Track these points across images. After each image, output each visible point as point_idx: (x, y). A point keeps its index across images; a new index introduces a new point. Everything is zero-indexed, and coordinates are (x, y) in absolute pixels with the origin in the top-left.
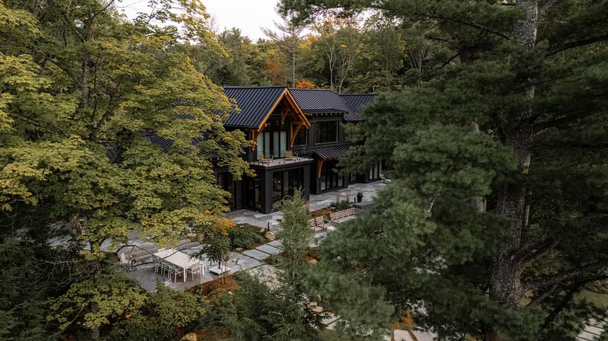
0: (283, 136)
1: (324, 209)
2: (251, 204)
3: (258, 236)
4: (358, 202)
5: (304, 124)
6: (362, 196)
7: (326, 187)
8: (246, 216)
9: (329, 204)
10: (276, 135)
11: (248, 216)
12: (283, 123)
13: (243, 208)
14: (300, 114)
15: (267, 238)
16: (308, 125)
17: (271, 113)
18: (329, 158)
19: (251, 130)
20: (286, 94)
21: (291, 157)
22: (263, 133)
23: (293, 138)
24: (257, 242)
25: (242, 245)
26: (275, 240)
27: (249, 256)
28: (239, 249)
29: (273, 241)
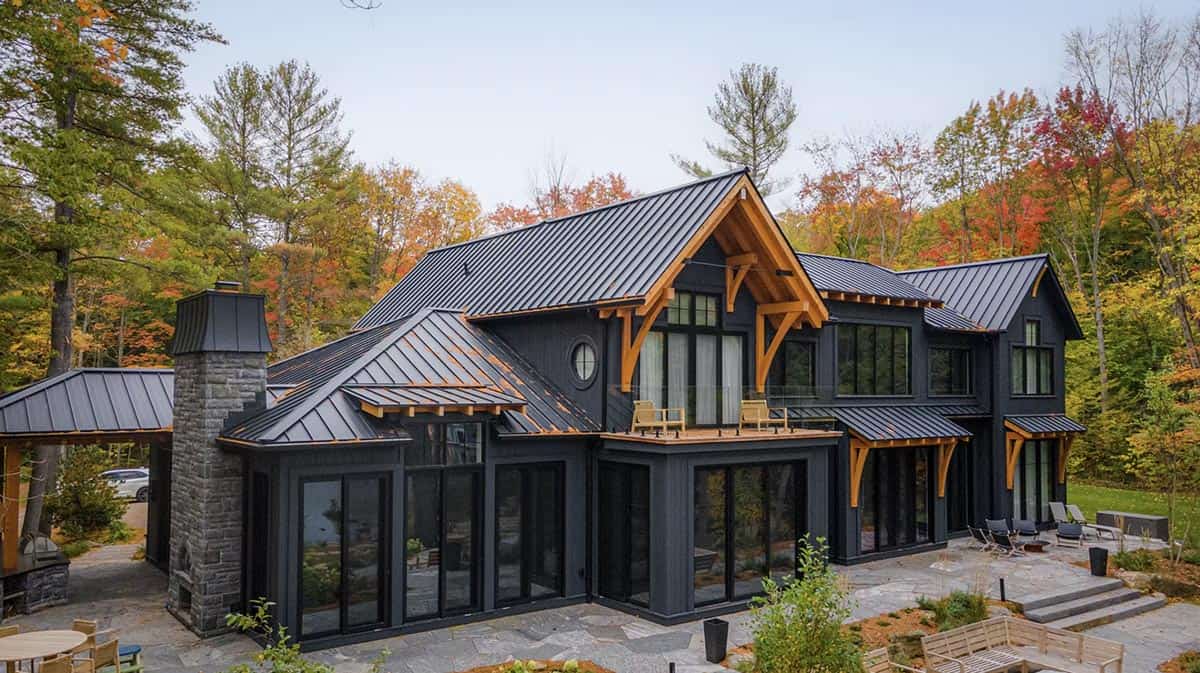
0: (732, 351)
1: (891, 617)
5: (806, 307)
7: (877, 538)
9: (908, 602)
10: (705, 347)
11: (599, 630)
12: (730, 308)
13: (589, 599)
14: (791, 271)
16: (819, 313)
17: (690, 257)
18: (889, 440)
19: (619, 315)
20: (744, 197)
21: (760, 420)
22: (661, 335)
23: (764, 362)
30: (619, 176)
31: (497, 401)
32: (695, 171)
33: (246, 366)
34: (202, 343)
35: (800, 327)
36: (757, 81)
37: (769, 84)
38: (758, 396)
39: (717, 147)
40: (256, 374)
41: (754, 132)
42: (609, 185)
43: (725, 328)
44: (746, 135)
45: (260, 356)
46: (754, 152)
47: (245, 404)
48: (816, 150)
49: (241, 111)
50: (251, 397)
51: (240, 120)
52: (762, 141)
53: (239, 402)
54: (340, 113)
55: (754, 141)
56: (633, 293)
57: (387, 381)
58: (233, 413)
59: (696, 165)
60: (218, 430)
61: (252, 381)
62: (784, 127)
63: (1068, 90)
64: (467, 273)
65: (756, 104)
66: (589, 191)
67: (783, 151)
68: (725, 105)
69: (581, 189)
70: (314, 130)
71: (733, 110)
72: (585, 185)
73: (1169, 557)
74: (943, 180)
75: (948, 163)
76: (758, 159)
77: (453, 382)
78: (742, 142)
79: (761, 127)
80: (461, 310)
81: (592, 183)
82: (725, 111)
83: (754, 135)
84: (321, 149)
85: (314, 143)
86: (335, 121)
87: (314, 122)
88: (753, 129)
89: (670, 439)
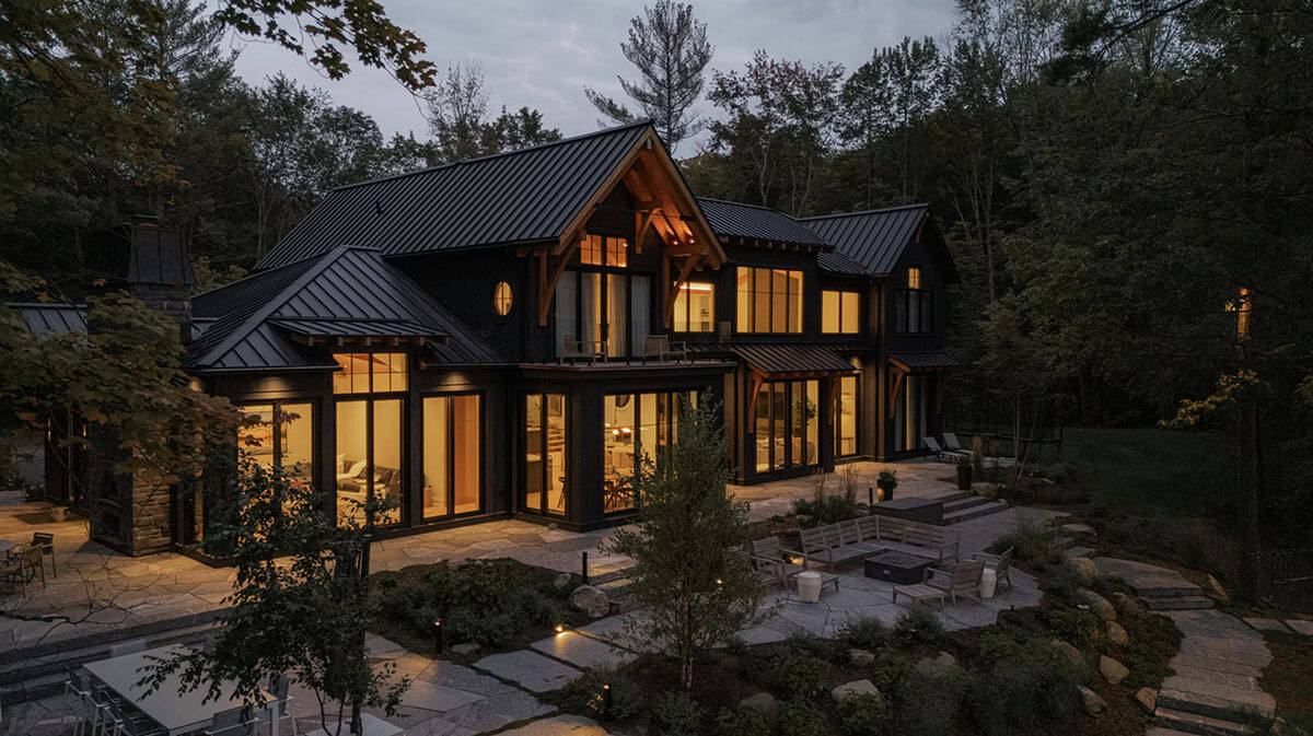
0: (641, 290)
1: (776, 519)
3: (544, 602)
4: (884, 500)
5: (705, 252)
6: (896, 484)
8: (511, 537)
9: (790, 507)
10: (616, 285)
11: (519, 538)
12: (639, 250)
15: (578, 610)
16: (719, 256)
17: (601, 201)
19: (536, 254)
20: (649, 148)
21: (662, 353)
22: (574, 273)
24: (538, 622)
25: (476, 632)
26: (606, 616)
27: (499, 678)
28: (463, 649)
29: (599, 619)
30: (535, 113)
31: (421, 333)
32: (609, 108)
33: (171, 299)
34: (127, 274)
35: (701, 270)
36: (672, 18)
37: (684, 21)
38: (664, 332)
39: (632, 87)
40: (180, 306)
41: (668, 72)
42: (520, 124)
43: (634, 269)
44: (661, 75)
46: (669, 93)
48: (724, 94)
52: (675, 83)
55: (669, 81)
56: (549, 234)
57: (312, 315)
59: (611, 102)
61: (176, 312)
62: (697, 69)
63: (965, 45)
64: (380, 212)
65: (671, 44)
66: (500, 128)
67: (697, 93)
68: (640, 40)
69: (491, 125)
70: (191, 49)
71: (648, 49)
72: (496, 121)
73: (1014, 472)
74: (851, 128)
75: (857, 112)
76: (673, 101)
77: (374, 315)
78: (657, 82)
79: (676, 67)
80: (376, 248)
81: (503, 120)
82: (640, 49)
83: (669, 76)
84: (198, 70)
85: (191, 63)
86: (214, 40)
87: (189, 40)
88: (668, 70)
89: (583, 366)
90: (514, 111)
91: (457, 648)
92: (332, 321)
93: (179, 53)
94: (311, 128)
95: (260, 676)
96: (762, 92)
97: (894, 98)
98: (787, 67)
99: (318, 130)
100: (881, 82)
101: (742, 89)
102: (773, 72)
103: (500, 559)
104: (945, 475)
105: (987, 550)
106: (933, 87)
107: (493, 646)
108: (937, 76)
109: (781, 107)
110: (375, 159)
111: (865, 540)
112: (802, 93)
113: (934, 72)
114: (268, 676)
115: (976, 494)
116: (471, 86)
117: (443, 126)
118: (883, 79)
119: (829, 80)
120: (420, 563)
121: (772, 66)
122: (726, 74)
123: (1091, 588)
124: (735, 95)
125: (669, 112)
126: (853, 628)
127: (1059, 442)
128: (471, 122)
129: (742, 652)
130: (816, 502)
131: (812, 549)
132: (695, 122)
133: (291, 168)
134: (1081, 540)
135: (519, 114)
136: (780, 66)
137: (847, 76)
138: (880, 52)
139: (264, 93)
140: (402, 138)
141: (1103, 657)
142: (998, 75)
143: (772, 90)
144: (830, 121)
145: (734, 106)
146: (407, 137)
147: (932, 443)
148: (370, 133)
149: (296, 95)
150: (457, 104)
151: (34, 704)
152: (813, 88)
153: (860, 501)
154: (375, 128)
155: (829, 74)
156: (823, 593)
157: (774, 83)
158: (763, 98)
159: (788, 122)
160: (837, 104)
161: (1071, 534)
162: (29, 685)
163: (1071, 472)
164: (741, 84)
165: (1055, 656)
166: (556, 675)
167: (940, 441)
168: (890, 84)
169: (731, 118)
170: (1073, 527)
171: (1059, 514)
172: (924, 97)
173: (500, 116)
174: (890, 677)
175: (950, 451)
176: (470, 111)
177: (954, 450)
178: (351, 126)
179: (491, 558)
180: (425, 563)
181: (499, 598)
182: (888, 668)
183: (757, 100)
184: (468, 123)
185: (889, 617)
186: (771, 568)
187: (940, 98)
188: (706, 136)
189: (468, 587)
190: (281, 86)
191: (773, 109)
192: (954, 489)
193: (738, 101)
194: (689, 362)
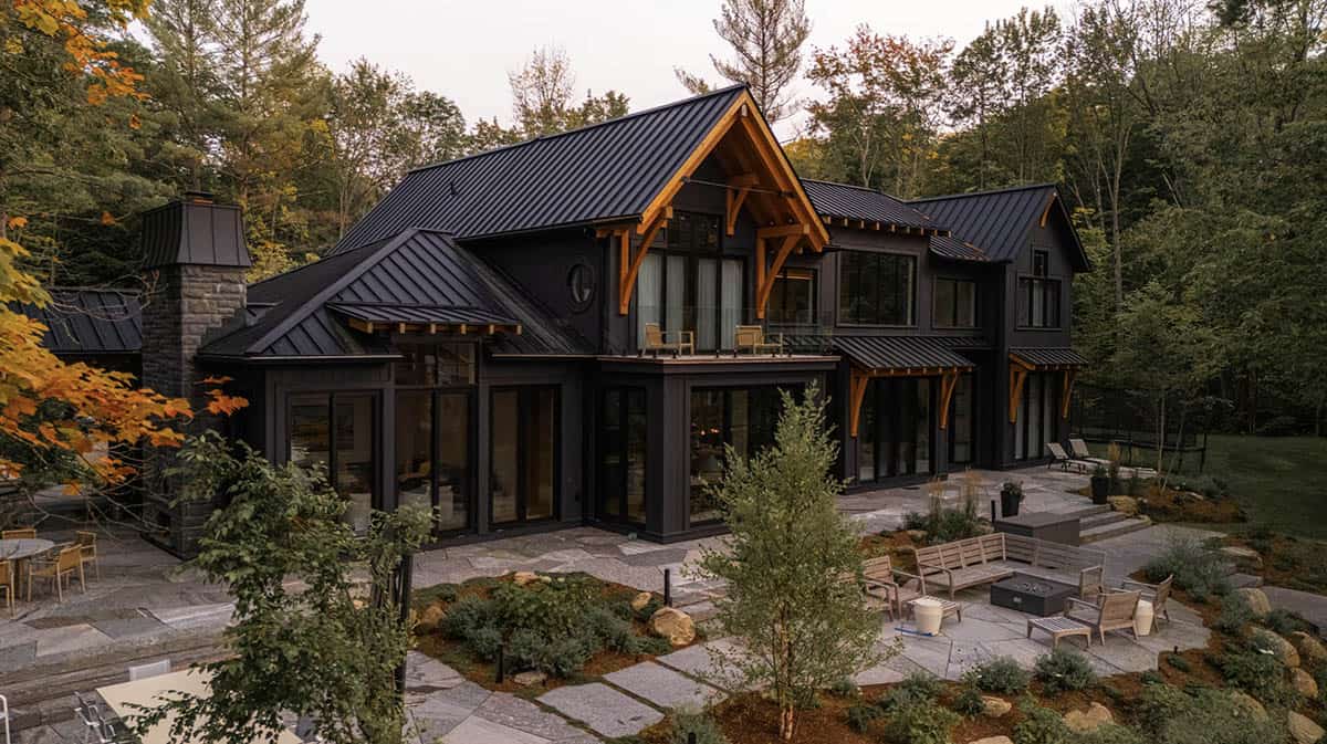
0: (732, 275)
1: (883, 534)
2: (613, 509)
3: (621, 626)
4: (1005, 514)
5: (807, 230)
6: (1019, 497)
7: (876, 472)
8: (586, 547)
9: (900, 521)
10: (706, 271)
11: (595, 548)
12: (731, 231)
13: (585, 523)
14: (793, 194)
15: (658, 636)
16: (820, 236)
17: (689, 175)
18: (890, 369)
19: (617, 234)
20: (744, 113)
21: (756, 345)
22: (659, 258)
23: (766, 285)
24: (613, 649)
25: (541, 660)
26: (691, 644)
27: (565, 717)
28: (528, 679)
29: (682, 647)
30: (621, 97)
31: (490, 321)
32: (700, 89)
33: (223, 281)
34: (177, 255)
35: (801, 251)
38: (757, 321)
39: (725, 65)
40: (234, 290)
41: (763, 50)
42: (606, 108)
43: (725, 252)
44: (755, 52)
45: (239, 270)
46: (764, 71)
47: (223, 320)
48: (824, 71)
49: (187, 10)
50: (230, 313)
51: (187, 22)
52: (771, 61)
53: (218, 317)
54: (303, 15)
55: (764, 58)
56: (630, 212)
57: (375, 300)
58: (211, 329)
59: (702, 82)
60: (195, 347)
61: (228, 296)
62: (794, 45)
63: (1092, 13)
65: (767, 19)
66: (585, 114)
67: (795, 71)
68: (733, 18)
69: (576, 110)
70: (274, 34)
71: (742, 25)
72: (582, 107)
73: (1156, 484)
74: (961, 107)
75: (969, 88)
76: (768, 79)
77: (442, 302)
78: (752, 60)
79: (772, 44)
80: (449, 231)
81: (589, 105)
82: (733, 25)
83: (764, 53)
84: (282, 56)
85: (274, 49)
86: (297, 25)
87: (273, 25)
88: (763, 46)
89: (667, 359)
90: (600, 94)
91: (519, 678)
92: (397, 308)
93: (262, 38)
94: (394, 114)
95: (254, 734)
96: (865, 69)
97: (1009, 74)
98: (891, 41)
99: (401, 117)
100: (994, 56)
101: (843, 66)
102: (877, 47)
103: (572, 574)
104: (1078, 487)
105: (1132, 576)
106: (1053, 61)
107: (560, 676)
108: (1058, 48)
109: (885, 86)
110: (459, 146)
111: (989, 561)
112: (909, 70)
113: (1055, 44)
114: (263, 736)
115: (1113, 509)
116: (556, 70)
117: (528, 113)
118: (996, 53)
119: (939, 55)
120: (485, 574)
121: (876, 41)
122: (825, 50)
123: (1266, 626)
124: (835, 73)
125: (764, 93)
126: (985, 672)
127: (1203, 450)
128: (556, 107)
129: (851, 695)
130: (931, 516)
131: (929, 570)
132: (792, 102)
133: (375, 157)
134: (1243, 566)
135: (606, 99)
136: (885, 41)
137: (958, 50)
138: (993, 24)
139: (346, 79)
140: (485, 124)
141: (1291, 712)
142: (1128, 45)
143: (876, 66)
144: (939, 99)
145: (833, 85)
146: (491, 124)
147: (1057, 450)
148: (453, 119)
149: (379, 80)
150: (542, 88)
151: (49, 730)
152: (920, 64)
153: (979, 515)
154: (458, 114)
155: (938, 49)
156: (945, 623)
157: (877, 60)
158: (865, 75)
159: (893, 101)
160: (946, 80)
161: (1234, 558)
162: (44, 707)
163: (1222, 486)
164: (843, 61)
165: (1236, 713)
166: (632, 716)
167: (1067, 447)
168: (1005, 59)
169: (830, 97)
170: (1233, 550)
171: (1214, 534)
172: (1043, 71)
173: (585, 100)
174: (1034, 734)
175: (1078, 459)
176: (555, 96)
177: (1083, 458)
178: (434, 111)
179: (563, 571)
180: (490, 575)
181: (570, 620)
182: (1030, 723)
183: (859, 77)
184: (553, 107)
185: (1027, 656)
186: (882, 593)
187: (1062, 73)
188: (804, 116)
189: (533, 606)
190: (363, 71)
191: (876, 87)
192: (1088, 503)
193: (838, 79)
194: (785, 356)
